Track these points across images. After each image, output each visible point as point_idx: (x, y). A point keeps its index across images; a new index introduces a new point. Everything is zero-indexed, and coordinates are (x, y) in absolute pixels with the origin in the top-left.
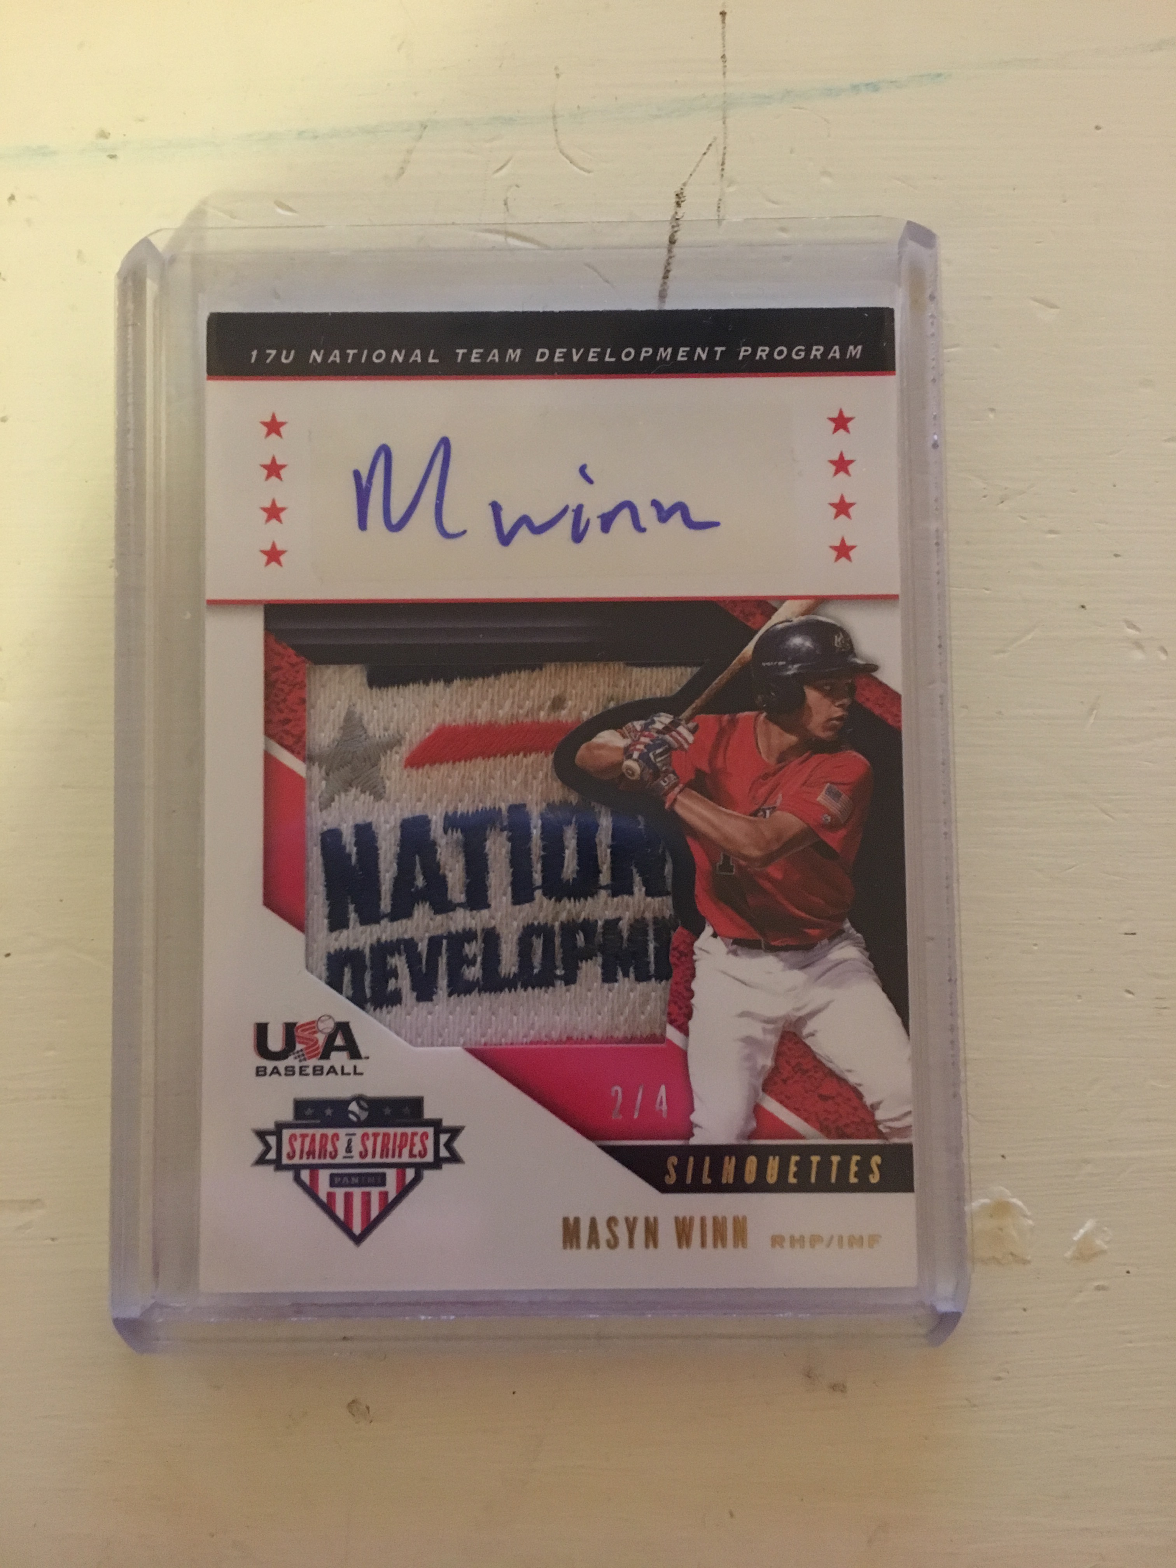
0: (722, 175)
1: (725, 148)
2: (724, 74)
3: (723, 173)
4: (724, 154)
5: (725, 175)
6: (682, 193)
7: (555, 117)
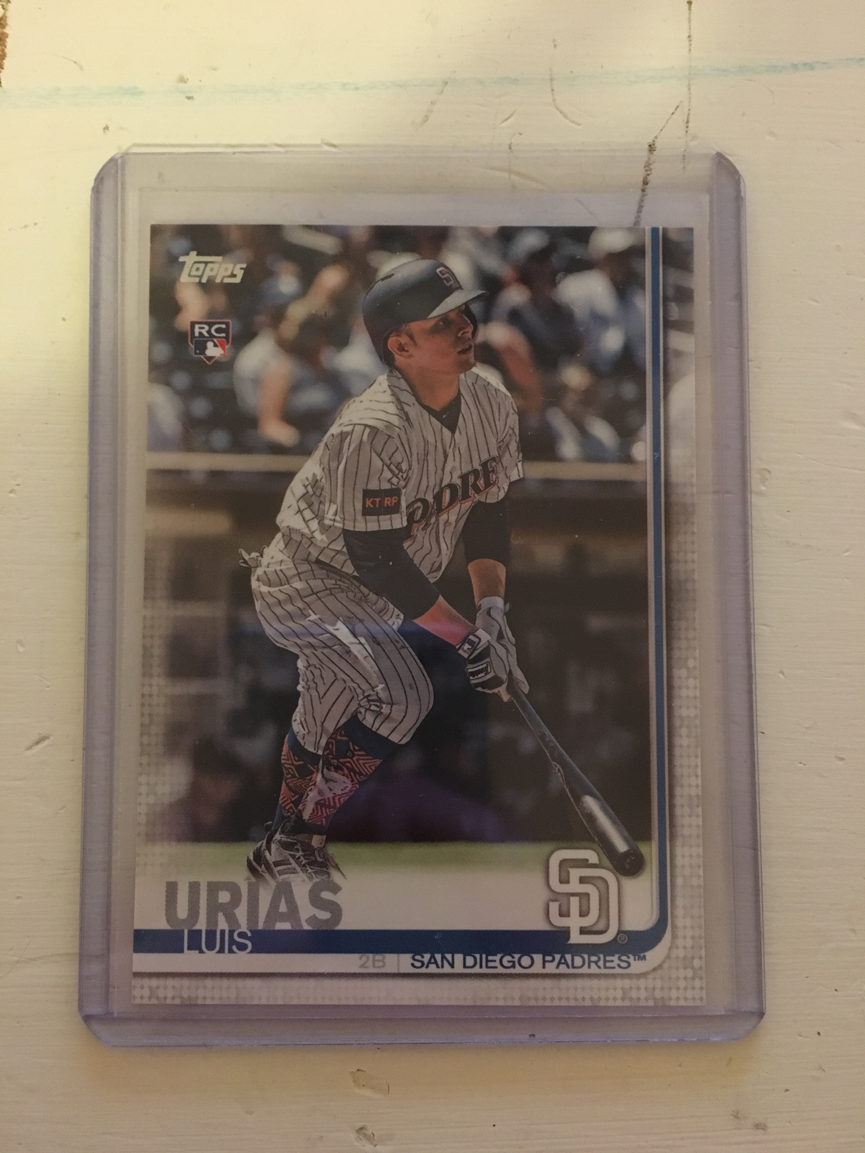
0: (687, 132)
1: (689, 110)
2: (690, 50)
3: (687, 129)
4: (689, 114)
5: (689, 132)
6: (654, 144)
7: (552, 80)
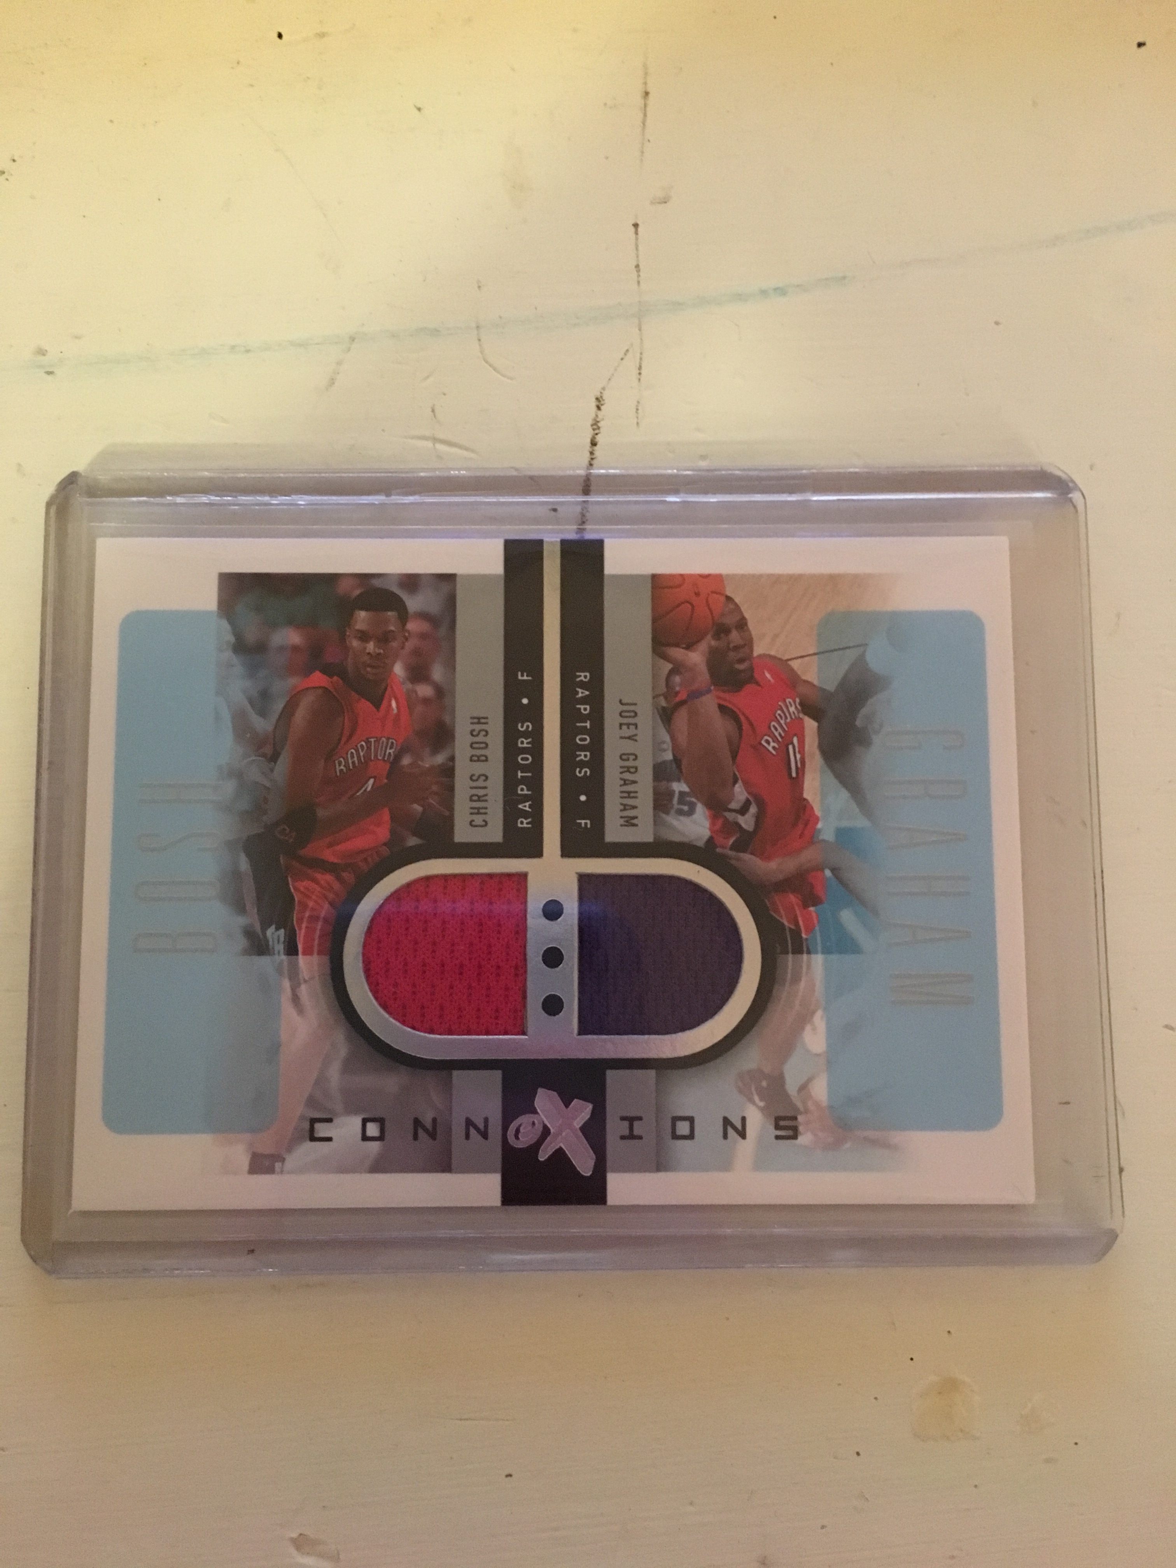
1: (641, 354)
2: (639, 282)
3: (640, 377)
4: (641, 359)
5: (642, 379)
6: (601, 397)
7: (478, 327)
